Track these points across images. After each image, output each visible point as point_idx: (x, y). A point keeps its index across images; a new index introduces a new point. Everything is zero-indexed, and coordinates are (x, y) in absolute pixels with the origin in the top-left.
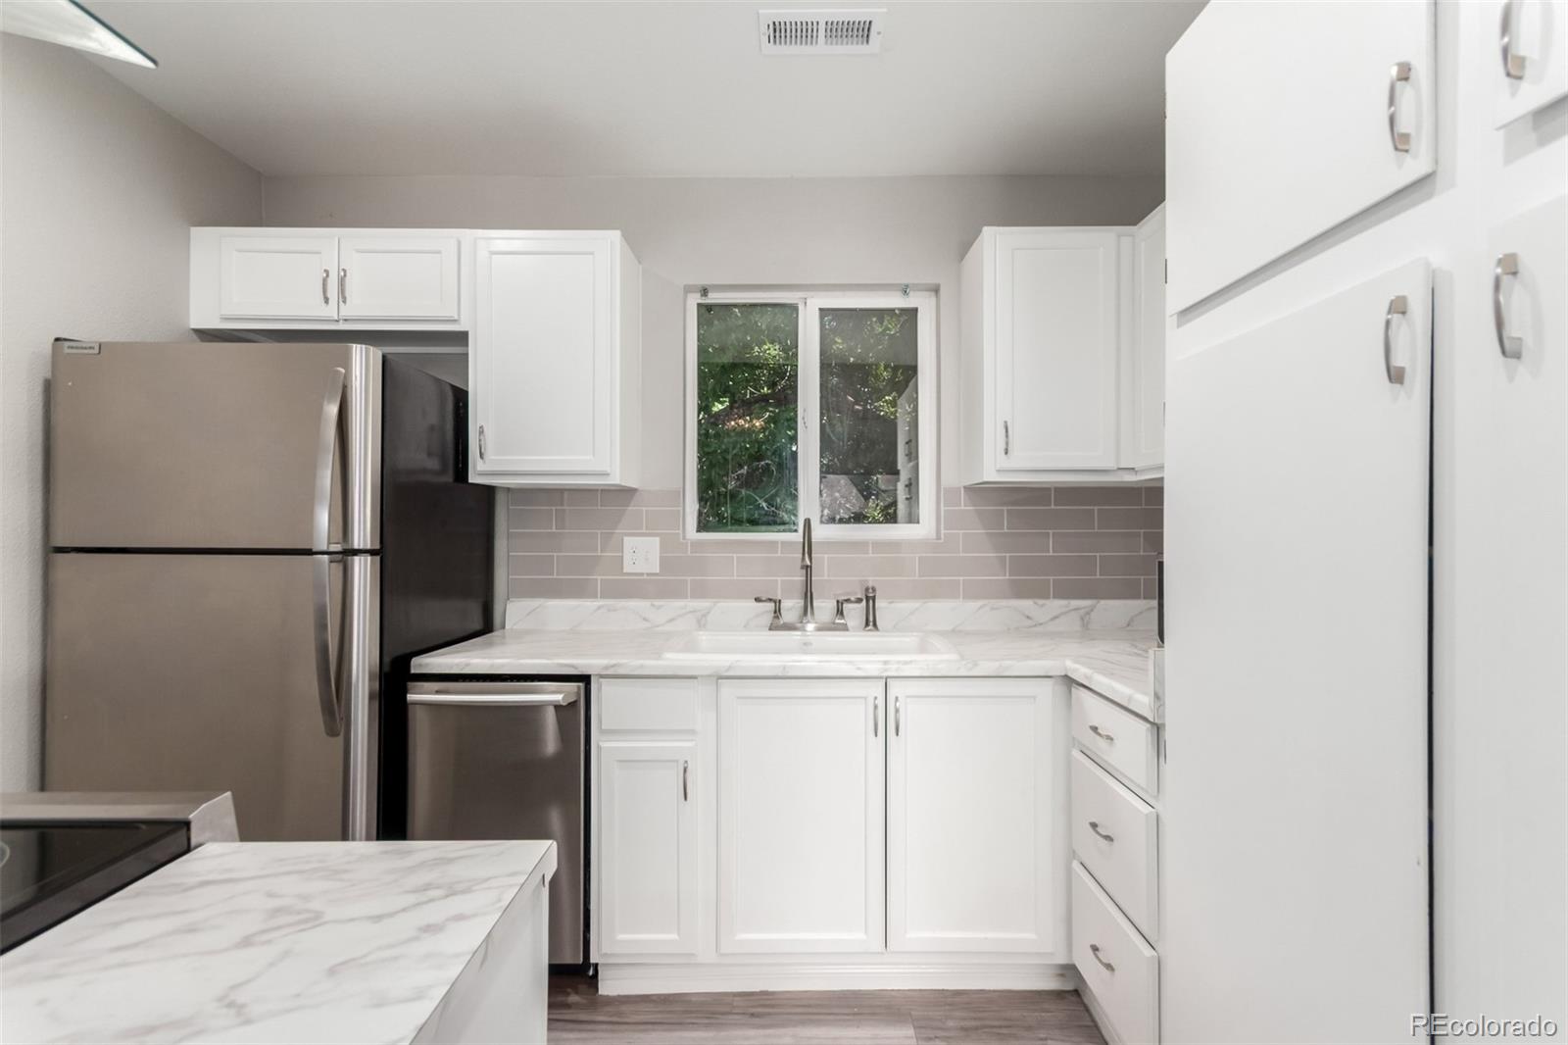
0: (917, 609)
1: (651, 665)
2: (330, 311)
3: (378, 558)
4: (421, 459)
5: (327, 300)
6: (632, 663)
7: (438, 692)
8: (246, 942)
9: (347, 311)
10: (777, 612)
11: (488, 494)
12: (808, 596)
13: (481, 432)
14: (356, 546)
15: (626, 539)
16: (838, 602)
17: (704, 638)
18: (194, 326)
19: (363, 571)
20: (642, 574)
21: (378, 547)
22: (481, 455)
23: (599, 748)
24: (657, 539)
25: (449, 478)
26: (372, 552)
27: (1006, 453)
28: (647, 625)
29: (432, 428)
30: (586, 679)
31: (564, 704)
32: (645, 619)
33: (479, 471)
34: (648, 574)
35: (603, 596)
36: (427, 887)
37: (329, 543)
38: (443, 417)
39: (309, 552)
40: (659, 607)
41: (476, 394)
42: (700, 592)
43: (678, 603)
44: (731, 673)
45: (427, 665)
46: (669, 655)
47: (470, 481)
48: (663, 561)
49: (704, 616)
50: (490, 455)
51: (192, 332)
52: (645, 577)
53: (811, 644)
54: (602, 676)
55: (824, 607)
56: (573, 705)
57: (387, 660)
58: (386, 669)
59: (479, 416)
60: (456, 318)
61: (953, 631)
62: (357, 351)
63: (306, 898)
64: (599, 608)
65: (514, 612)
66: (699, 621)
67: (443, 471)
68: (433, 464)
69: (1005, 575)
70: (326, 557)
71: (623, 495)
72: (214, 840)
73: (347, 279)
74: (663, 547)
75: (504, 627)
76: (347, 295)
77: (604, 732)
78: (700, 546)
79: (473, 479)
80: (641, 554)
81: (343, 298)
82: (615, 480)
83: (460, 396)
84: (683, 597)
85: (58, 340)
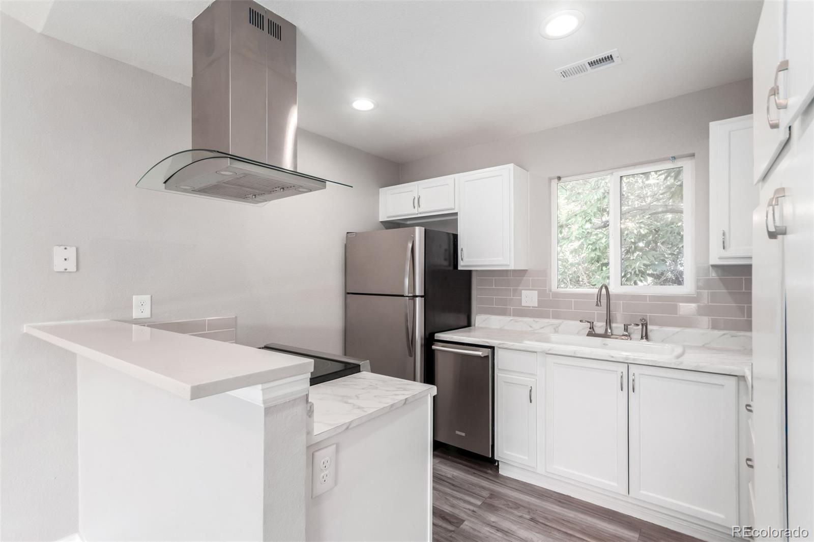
0: (678, 332)
1: (517, 345)
2: (415, 211)
3: (423, 298)
4: (442, 262)
5: (414, 207)
6: (509, 344)
7: (442, 346)
8: (363, 389)
9: (421, 210)
10: (592, 328)
11: (468, 274)
12: (609, 321)
13: (462, 250)
14: (417, 294)
15: (523, 291)
16: (624, 325)
17: (554, 337)
18: (381, 220)
19: (419, 302)
20: (530, 307)
21: (423, 294)
22: (462, 260)
23: (497, 375)
24: (537, 292)
25: (451, 268)
26: (422, 296)
27: (724, 248)
28: (530, 329)
29: (446, 250)
30: (492, 348)
31: (482, 356)
32: (531, 327)
33: (462, 265)
34: (533, 307)
35: (513, 316)
36: (401, 388)
37: (409, 293)
38: (449, 247)
39: (403, 296)
40: (537, 322)
41: (460, 236)
42: (556, 316)
43: (547, 320)
44: (550, 352)
45: (439, 337)
46: (526, 342)
47: (459, 269)
48: (539, 301)
49: (557, 327)
50: (465, 259)
51: (380, 223)
52: (531, 308)
53: (607, 345)
54: (499, 348)
55: (618, 327)
56: (487, 357)
57: (427, 333)
58: (427, 336)
59: (461, 244)
60: (453, 208)
61: (703, 346)
62: (417, 229)
63: (377, 384)
64: (511, 320)
65: (479, 319)
66: (555, 329)
67: (450, 265)
68: (446, 263)
69: (744, 317)
70: (407, 298)
71: (522, 273)
72: (365, 371)
73: (420, 199)
74: (539, 296)
75: (475, 325)
76: (421, 204)
77: (499, 369)
78: (556, 295)
79: (460, 268)
80: (529, 298)
81: (419, 206)
82: (512, 267)
83: (455, 237)
84: (548, 317)
85: (347, 233)
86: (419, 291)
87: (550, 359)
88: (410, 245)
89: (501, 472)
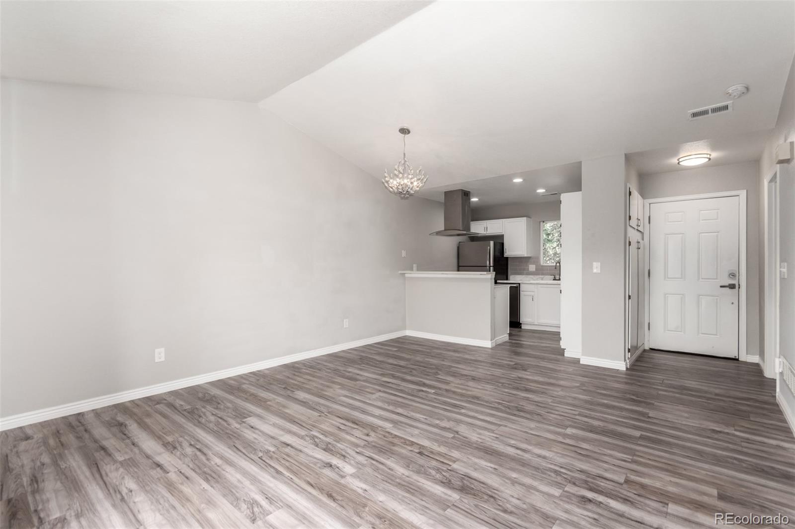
2: (485, 233)
3: (493, 267)
4: (498, 254)
5: (485, 231)
6: (525, 282)
10: (555, 278)
11: (507, 259)
13: (505, 249)
15: (530, 265)
19: (492, 269)
23: (521, 293)
24: (535, 265)
25: (502, 256)
28: (532, 278)
29: (499, 249)
30: (519, 284)
33: (506, 255)
34: (533, 271)
35: (526, 274)
37: (488, 265)
38: (501, 248)
39: (486, 266)
40: (535, 276)
41: (505, 244)
42: (543, 274)
46: (531, 281)
48: (536, 269)
49: (543, 278)
50: (506, 253)
54: (522, 283)
56: (517, 287)
59: (505, 247)
60: (502, 232)
62: (491, 242)
64: (526, 276)
65: (511, 277)
68: (500, 254)
70: (488, 267)
71: (529, 258)
73: (487, 228)
74: (536, 267)
77: (522, 291)
78: (543, 266)
79: (505, 256)
80: (532, 268)
81: (487, 231)
82: (526, 256)
83: (503, 244)
84: (539, 275)
85: (460, 242)
86: (491, 265)
87: (539, 286)
88: (489, 248)
89: (522, 327)
